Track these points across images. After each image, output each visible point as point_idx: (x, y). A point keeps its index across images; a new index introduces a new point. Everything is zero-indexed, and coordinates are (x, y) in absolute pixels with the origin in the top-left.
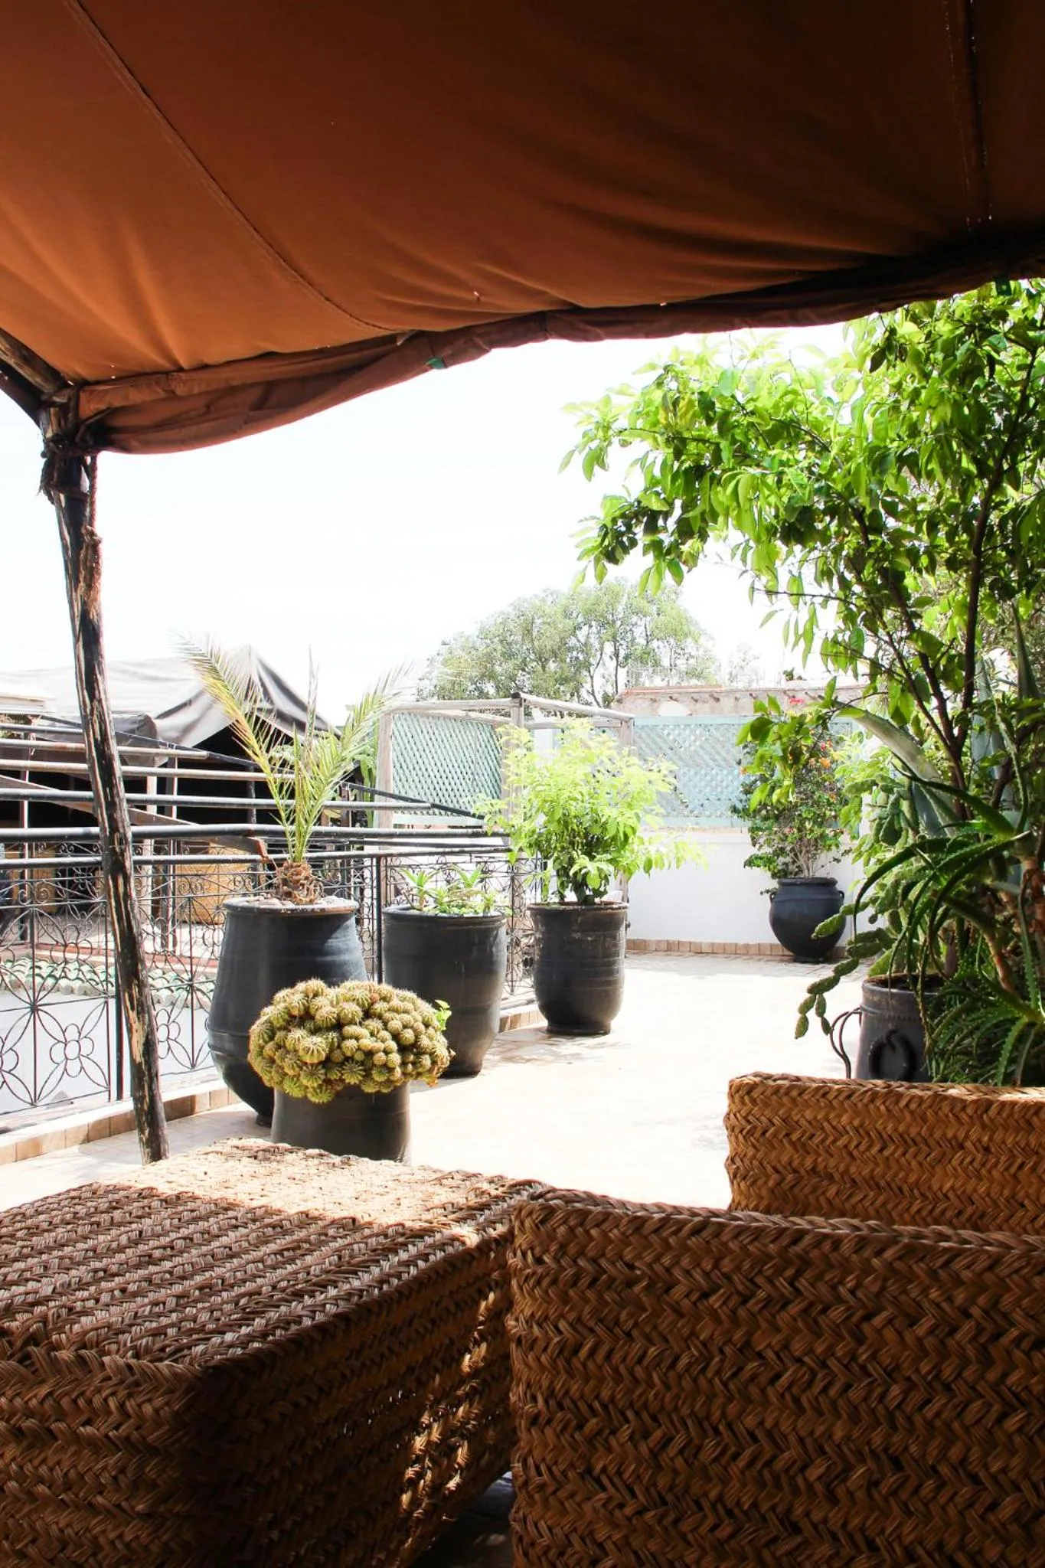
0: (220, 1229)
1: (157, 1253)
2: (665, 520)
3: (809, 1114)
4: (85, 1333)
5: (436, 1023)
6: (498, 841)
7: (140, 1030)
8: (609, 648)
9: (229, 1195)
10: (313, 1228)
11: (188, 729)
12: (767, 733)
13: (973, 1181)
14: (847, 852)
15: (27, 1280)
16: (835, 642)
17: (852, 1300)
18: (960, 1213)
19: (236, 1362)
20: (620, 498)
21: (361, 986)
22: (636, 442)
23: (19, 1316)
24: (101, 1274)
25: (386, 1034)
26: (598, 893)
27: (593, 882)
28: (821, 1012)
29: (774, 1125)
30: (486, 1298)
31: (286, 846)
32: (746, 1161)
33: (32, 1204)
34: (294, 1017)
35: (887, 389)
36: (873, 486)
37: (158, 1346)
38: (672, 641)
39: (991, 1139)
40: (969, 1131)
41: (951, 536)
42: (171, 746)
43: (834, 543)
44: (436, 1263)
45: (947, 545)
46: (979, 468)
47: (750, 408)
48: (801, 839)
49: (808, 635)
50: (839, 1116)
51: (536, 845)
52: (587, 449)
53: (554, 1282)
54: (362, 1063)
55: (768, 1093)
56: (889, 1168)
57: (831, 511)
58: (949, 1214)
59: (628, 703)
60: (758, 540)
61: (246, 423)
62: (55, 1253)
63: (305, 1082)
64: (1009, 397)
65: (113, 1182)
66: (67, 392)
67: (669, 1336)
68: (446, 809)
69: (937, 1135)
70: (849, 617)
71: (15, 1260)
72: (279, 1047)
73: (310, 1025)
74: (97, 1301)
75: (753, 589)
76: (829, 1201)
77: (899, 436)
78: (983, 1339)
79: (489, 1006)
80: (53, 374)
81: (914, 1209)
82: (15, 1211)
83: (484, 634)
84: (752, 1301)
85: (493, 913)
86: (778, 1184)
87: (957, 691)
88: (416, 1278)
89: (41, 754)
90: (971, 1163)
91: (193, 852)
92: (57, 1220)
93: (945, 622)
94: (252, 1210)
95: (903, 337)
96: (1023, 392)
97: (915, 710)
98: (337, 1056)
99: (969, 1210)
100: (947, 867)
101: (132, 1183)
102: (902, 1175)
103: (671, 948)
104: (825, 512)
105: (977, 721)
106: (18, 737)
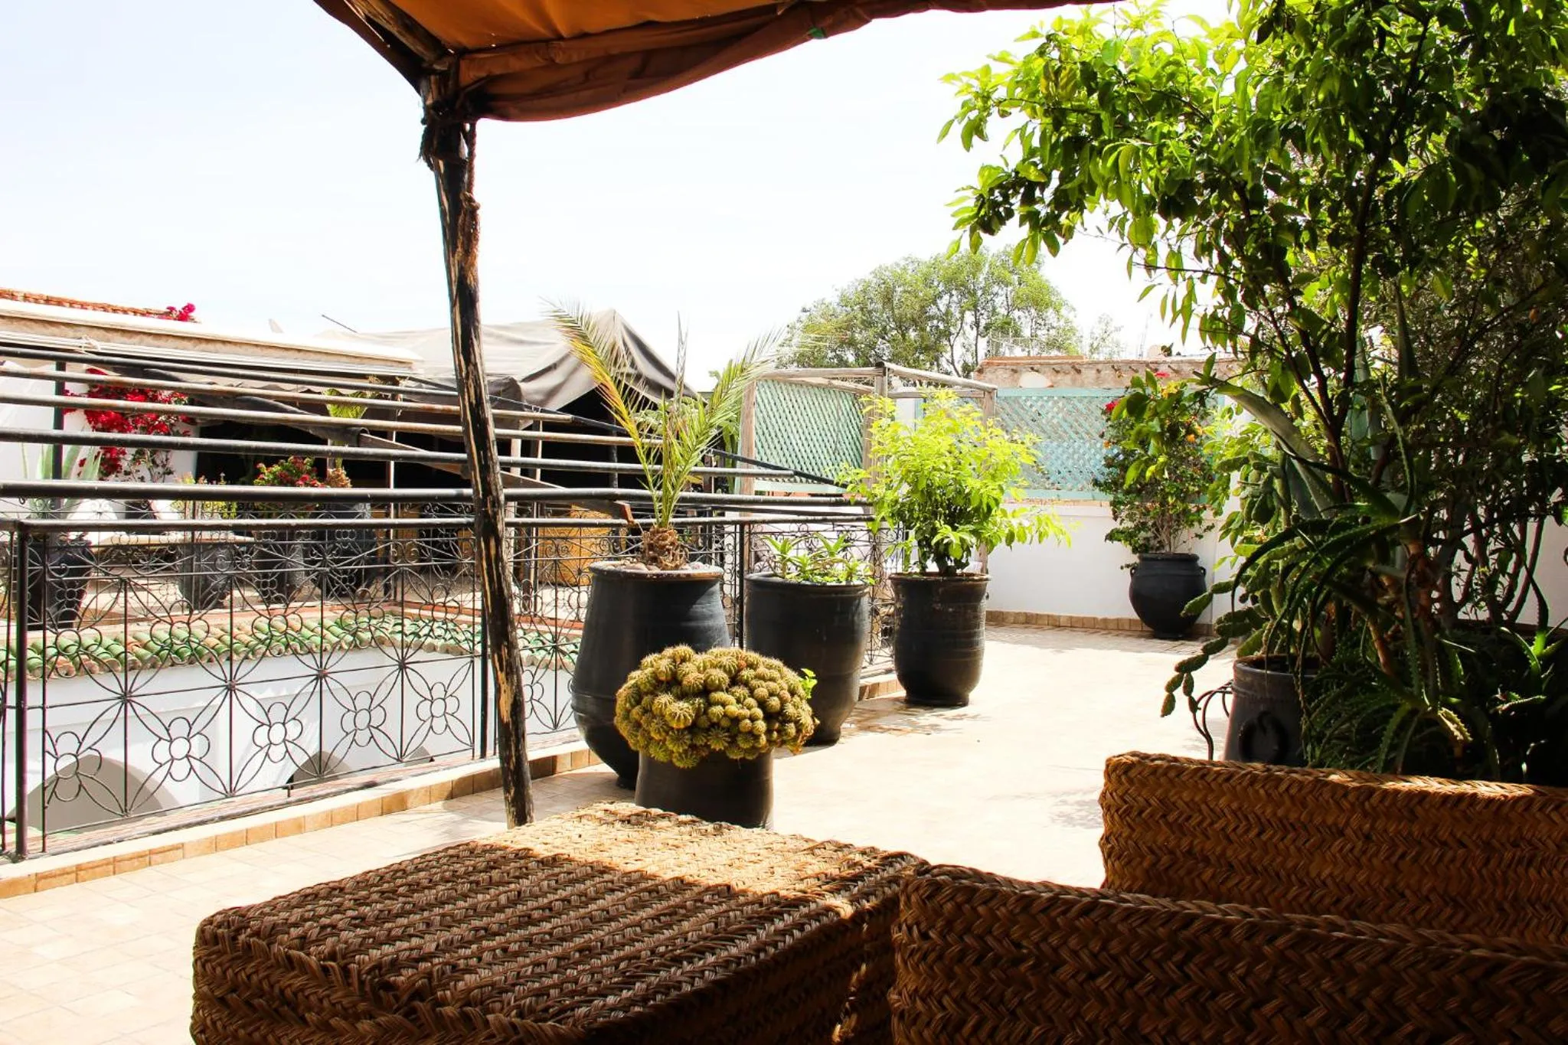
0: (597, 892)
1: (536, 914)
2: (1042, 191)
3: (1186, 795)
4: (469, 990)
5: (801, 692)
6: (859, 510)
7: (509, 692)
8: (969, 317)
9: (605, 859)
10: (688, 894)
11: (552, 393)
12: (1143, 410)
13: (1353, 869)
14: (1210, 528)
15: (411, 936)
16: (1214, 317)
17: (1242, 987)
18: (1338, 901)
19: (619, 1025)
20: (998, 168)
21: (728, 652)
22: (1015, 111)
23: (404, 972)
24: (482, 932)
25: (751, 701)
26: (960, 564)
27: (955, 552)
28: (1188, 690)
29: (1150, 805)
30: (859, 969)
31: (653, 511)
32: (1122, 841)
33: (412, 861)
34: (661, 682)
35: (1269, 61)
36: (1255, 160)
37: (540, 1007)
38: (1033, 311)
39: (1372, 827)
40: (1349, 819)
41: (1333, 212)
42: (536, 410)
43: (1214, 217)
44: (812, 933)
45: (1329, 220)
46: (1365, 143)
47: (1131, 78)
48: (1163, 514)
49: (1186, 312)
50: (1218, 798)
51: (898, 515)
52: (966, 120)
53: (940, 957)
54: (728, 730)
55: (1146, 773)
56: (1266, 852)
57: (1212, 184)
58: (1327, 901)
59: (988, 375)
60: (1136, 214)
61: (625, 91)
62: (436, 910)
63: (670, 747)
64: (1398, 68)
65: (491, 841)
66: (448, 60)
67: (1054, 1017)
68: (808, 476)
69: (1318, 820)
70: (1228, 293)
71: (398, 915)
72: (646, 711)
73: (675, 690)
74: (480, 959)
75: (1130, 264)
76: (1204, 884)
77: (1284, 109)
78: (1376, 1033)
79: (850, 675)
80: (434, 43)
81: (1290, 896)
82: (395, 867)
83: (845, 301)
84: (1140, 984)
85: (856, 582)
86: (1154, 865)
87: (1338, 370)
88: (792, 948)
89: (408, 415)
90: (1351, 850)
91: (556, 514)
92: (437, 878)
93: (1323, 299)
94: (627, 874)
95: (1291, 8)
96: (1413, 64)
97: (1296, 389)
98: (703, 722)
99: (1348, 898)
100: (1330, 550)
101: (508, 844)
102: (1279, 859)
103: (1030, 621)
104: (1205, 186)
105: (1359, 400)
106: (386, 398)
